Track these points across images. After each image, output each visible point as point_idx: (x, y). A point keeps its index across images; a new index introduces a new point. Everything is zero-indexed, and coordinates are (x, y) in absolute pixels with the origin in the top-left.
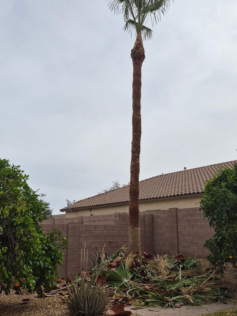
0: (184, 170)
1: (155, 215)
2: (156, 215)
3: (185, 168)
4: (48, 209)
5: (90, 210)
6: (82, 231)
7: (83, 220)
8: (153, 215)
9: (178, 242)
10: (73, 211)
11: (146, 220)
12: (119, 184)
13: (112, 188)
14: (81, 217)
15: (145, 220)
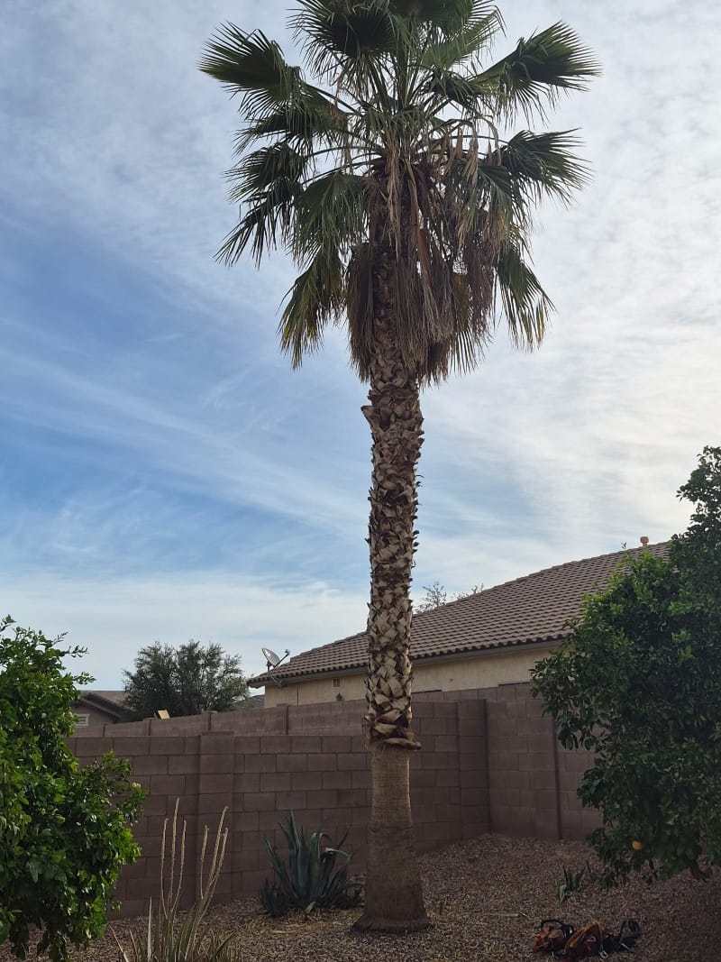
0: (641, 545)
1: (489, 700)
2: (495, 701)
3: (644, 540)
4: (238, 676)
5: (335, 681)
6: (244, 755)
7: (290, 716)
8: (485, 700)
9: (558, 790)
10: (285, 685)
11: (461, 717)
12: (442, 593)
13: (421, 606)
14: (284, 708)
15: (457, 720)
